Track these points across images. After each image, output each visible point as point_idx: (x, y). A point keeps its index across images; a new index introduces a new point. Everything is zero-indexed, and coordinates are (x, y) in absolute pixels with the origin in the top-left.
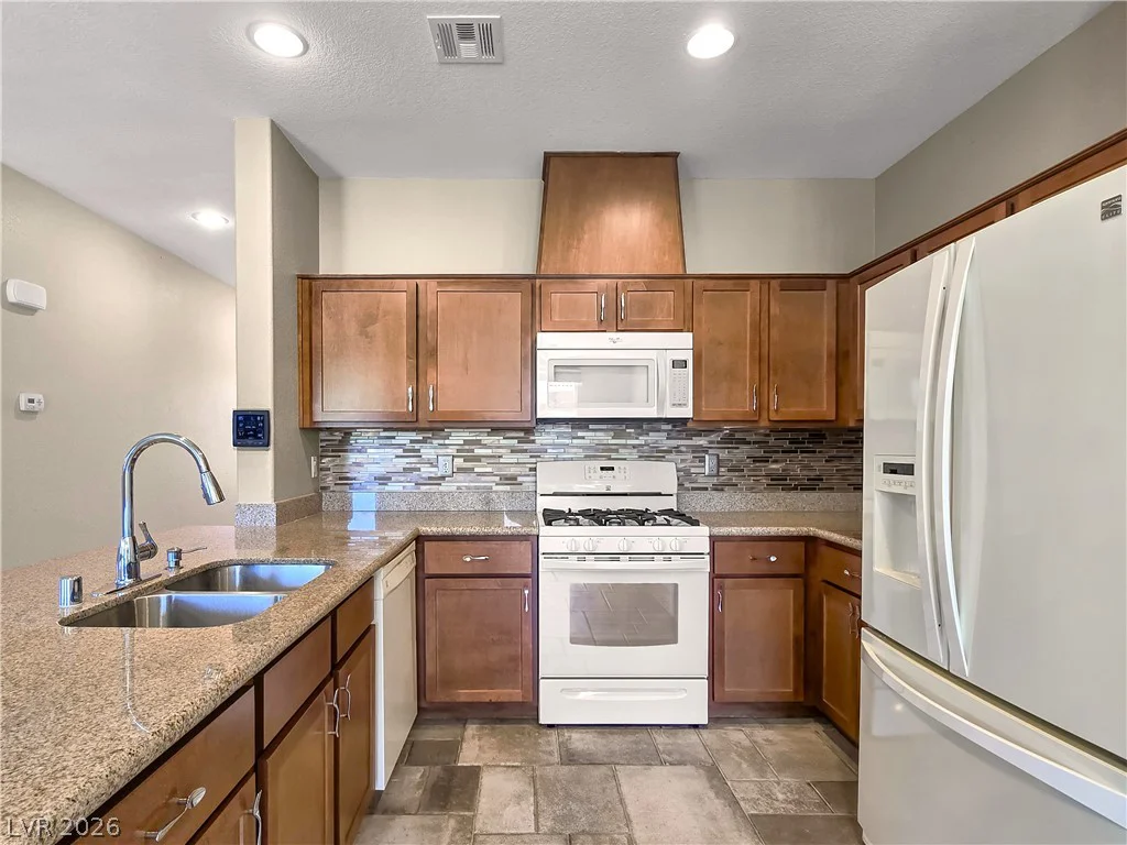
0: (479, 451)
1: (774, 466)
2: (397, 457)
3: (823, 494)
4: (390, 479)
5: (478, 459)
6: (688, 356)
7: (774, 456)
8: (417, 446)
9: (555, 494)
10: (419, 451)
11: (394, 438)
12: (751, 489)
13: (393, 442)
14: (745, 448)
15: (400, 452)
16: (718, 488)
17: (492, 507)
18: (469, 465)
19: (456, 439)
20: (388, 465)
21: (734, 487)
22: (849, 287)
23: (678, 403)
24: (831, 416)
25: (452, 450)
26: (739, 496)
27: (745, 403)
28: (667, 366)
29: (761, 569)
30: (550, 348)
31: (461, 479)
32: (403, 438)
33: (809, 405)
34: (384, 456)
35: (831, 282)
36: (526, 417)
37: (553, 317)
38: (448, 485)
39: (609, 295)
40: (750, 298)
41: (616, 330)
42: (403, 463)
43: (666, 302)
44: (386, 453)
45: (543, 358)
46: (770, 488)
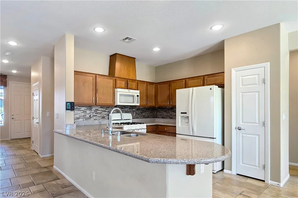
0: (98, 112)
1: (144, 114)
2: (82, 113)
3: (149, 119)
4: (80, 118)
5: (98, 113)
7: (144, 112)
8: (86, 110)
9: (114, 120)
10: (86, 111)
11: (81, 108)
12: (140, 118)
13: (81, 109)
14: (140, 111)
15: (82, 112)
16: (136, 118)
17: (101, 123)
18: (96, 114)
19: (94, 109)
20: (79, 115)
21: (138, 118)
22: (156, 85)
23: (138, 103)
24: (154, 106)
25: (93, 111)
26: (139, 119)
27: (144, 103)
28: (136, 96)
29: (151, 130)
30: (119, 91)
31: (95, 118)
32: (83, 109)
33: (152, 104)
34: (78, 113)
35: (154, 84)
36: (114, 105)
37: (118, 85)
38: (92, 119)
39: (126, 82)
40: (145, 85)
41: (127, 89)
42: (83, 114)
43: (134, 85)
44: (79, 112)
45: (118, 93)
46: (143, 118)
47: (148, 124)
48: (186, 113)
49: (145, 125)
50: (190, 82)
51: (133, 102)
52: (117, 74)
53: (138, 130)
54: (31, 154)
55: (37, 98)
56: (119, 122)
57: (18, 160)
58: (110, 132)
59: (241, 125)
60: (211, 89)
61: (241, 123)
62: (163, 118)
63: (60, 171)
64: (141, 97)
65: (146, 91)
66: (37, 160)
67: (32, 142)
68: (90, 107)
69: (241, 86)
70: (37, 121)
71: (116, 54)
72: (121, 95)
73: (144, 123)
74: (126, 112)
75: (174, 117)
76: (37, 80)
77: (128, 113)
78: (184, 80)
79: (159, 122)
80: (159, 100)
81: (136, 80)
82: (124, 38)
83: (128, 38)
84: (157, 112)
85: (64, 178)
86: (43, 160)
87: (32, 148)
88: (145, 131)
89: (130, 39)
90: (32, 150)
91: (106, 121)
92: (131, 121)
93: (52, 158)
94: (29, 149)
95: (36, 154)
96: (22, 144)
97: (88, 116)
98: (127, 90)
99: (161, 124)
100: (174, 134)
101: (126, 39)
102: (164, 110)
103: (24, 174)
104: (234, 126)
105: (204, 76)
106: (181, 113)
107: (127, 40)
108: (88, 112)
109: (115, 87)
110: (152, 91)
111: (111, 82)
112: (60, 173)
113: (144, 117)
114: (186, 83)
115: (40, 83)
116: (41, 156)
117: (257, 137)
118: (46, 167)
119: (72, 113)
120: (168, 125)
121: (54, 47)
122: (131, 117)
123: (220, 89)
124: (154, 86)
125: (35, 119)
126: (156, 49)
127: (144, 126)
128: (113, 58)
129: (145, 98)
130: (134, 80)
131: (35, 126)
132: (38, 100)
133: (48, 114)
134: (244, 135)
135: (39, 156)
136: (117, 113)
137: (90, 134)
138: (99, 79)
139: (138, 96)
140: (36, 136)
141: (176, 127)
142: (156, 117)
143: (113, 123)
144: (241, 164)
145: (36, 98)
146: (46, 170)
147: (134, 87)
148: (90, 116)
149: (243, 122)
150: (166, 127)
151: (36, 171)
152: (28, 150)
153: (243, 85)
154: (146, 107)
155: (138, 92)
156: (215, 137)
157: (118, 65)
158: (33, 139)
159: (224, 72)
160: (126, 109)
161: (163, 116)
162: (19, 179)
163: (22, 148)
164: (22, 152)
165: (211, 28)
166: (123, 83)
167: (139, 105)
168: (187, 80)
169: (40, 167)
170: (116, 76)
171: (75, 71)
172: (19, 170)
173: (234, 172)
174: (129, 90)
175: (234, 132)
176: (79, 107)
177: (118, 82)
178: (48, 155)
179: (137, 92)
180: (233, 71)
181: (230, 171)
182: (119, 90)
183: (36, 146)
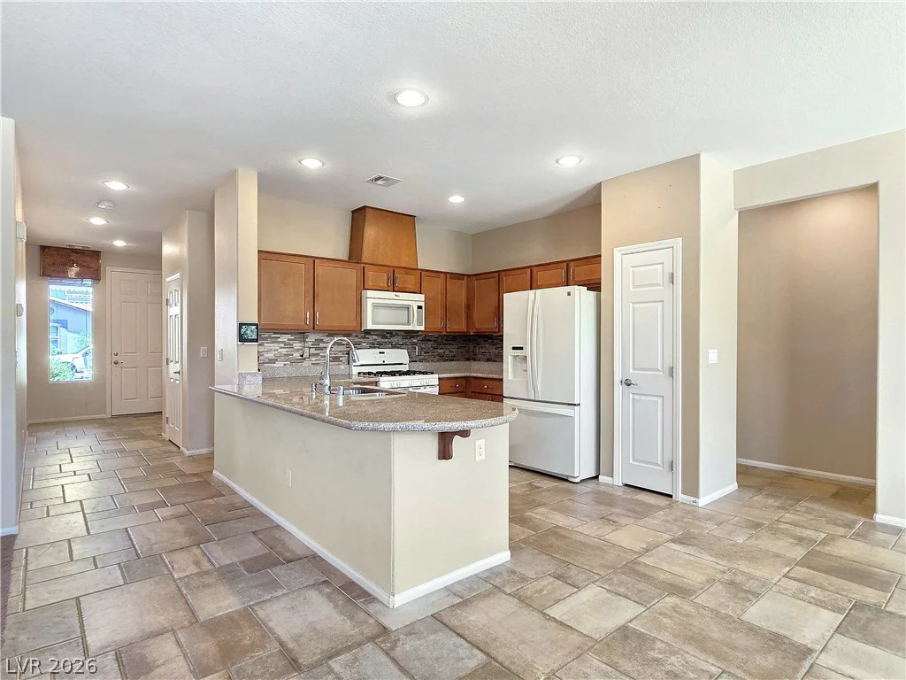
0: (322, 345)
1: (440, 351)
2: (281, 348)
4: (276, 360)
5: (321, 349)
6: (423, 304)
7: (440, 347)
8: (291, 342)
9: (362, 365)
10: (292, 345)
11: (279, 338)
12: (432, 361)
13: (279, 340)
14: (430, 343)
15: (282, 345)
16: (421, 361)
18: (318, 352)
19: (311, 338)
20: (276, 352)
21: (426, 360)
22: (470, 279)
23: (419, 324)
24: (466, 330)
25: (310, 344)
26: (428, 364)
27: (438, 325)
28: (416, 308)
29: (453, 390)
30: (372, 297)
31: (314, 359)
32: (284, 338)
33: (459, 326)
34: (273, 348)
35: (465, 277)
36: (358, 329)
37: (369, 283)
38: (306, 363)
39: (391, 274)
40: (440, 282)
41: (394, 291)
42: (284, 351)
43: (411, 280)
44: (275, 346)
45: (370, 302)
46: (439, 360)
47: (442, 376)
48: (521, 348)
49: (436, 376)
50: (541, 275)
51: (408, 323)
52: (367, 256)
53: (418, 387)
54: (163, 448)
55: (176, 310)
56: (374, 370)
57: (130, 461)
58: (327, 387)
59: (633, 374)
60: (569, 294)
61: (631, 370)
62: (489, 360)
63: (226, 480)
64: (429, 310)
65: (442, 295)
66: (176, 460)
67: (164, 420)
68: (301, 334)
69: (631, 289)
70: (177, 367)
71: (365, 207)
72: (375, 306)
73: (432, 373)
74: (395, 346)
75: (499, 358)
76: (176, 266)
77: (398, 348)
78: (529, 270)
80: (476, 316)
81: (417, 269)
82: (373, 177)
83: (380, 178)
84: (474, 347)
85: (234, 493)
86: (191, 461)
87: (166, 436)
88: (436, 391)
89: (386, 179)
90: (164, 440)
91: (342, 367)
92: (405, 368)
93: (210, 458)
94: (157, 437)
95: (174, 449)
96: (139, 428)
97: (297, 355)
98: (391, 295)
99: (475, 375)
100: (499, 397)
101: (376, 179)
103: (143, 488)
104: (618, 377)
105: (568, 262)
106: (514, 348)
107: (380, 182)
108: (297, 345)
109: (363, 286)
110: (459, 294)
111: (352, 275)
112: (226, 486)
113: (442, 358)
114: (532, 278)
115: (182, 275)
116: (187, 453)
117: (660, 400)
118: (195, 475)
119: (253, 348)
120: (491, 376)
121: (214, 196)
122: (406, 359)
123: (592, 294)
124: (464, 282)
125: (171, 364)
126: (456, 199)
127: (434, 379)
128: (359, 216)
129: (440, 311)
130: (409, 270)
131: (172, 380)
132: (179, 316)
133: (203, 351)
134: (636, 397)
135: (182, 453)
136: (370, 348)
137: (302, 398)
138: (321, 269)
139: (420, 307)
140: (174, 408)
141: (502, 380)
142: (474, 360)
143: (359, 373)
144: (631, 461)
145: (174, 310)
146: (195, 480)
147: (410, 286)
148: (302, 356)
149: (634, 369)
151: (174, 482)
152: (157, 440)
153: (635, 287)
154: (444, 333)
155: (421, 297)
156: (576, 403)
157: (371, 232)
158: (167, 414)
159: (600, 256)
160: (395, 340)
161: (488, 356)
162: (132, 496)
163: (140, 436)
164: (140, 445)
165: (557, 161)
166: (383, 278)
167: (422, 328)
168: (535, 269)
169: (182, 474)
170: (364, 260)
171: (259, 251)
172: (134, 479)
173: (618, 480)
174: (397, 294)
175: (618, 389)
176: (274, 333)
177: (370, 274)
178: (204, 451)
179: (420, 299)
180: (617, 256)
181: (610, 479)
182: (370, 293)
183: (174, 429)
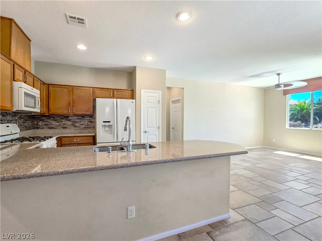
1: (25, 124)
24: (45, 113)
30: (24, 88)
35: (45, 84)
36: (12, 109)
37: (16, 77)
39: (24, 74)
40: (39, 84)
43: (31, 80)
45: (23, 91)
48: (110, 122)
50: (98, 92)
51: (34, 107)
52: (13, 56)
60: (133, 102)
72: (25, 94)
78: (91, 89)
79: (62, 133)
102: (51, 119)
104: (142, 130)
105: (113, 89)
106: (104, 122)
111: (8, 67)
114: (93, 92)
117: (155, 136)
130: (30, 74)
134: (148, 136)
142: (38, 128)
147: (31, 84)
149: (147, 127)
150: (75, 138)
153: (148, 103)
166: (21, 75)
168: (95, 89)
174: (32, 88)
175: (142, 134)
179: (38, 93)
180: (142, 92)
182: (23, 85)
